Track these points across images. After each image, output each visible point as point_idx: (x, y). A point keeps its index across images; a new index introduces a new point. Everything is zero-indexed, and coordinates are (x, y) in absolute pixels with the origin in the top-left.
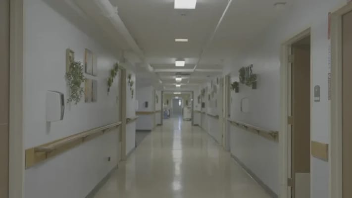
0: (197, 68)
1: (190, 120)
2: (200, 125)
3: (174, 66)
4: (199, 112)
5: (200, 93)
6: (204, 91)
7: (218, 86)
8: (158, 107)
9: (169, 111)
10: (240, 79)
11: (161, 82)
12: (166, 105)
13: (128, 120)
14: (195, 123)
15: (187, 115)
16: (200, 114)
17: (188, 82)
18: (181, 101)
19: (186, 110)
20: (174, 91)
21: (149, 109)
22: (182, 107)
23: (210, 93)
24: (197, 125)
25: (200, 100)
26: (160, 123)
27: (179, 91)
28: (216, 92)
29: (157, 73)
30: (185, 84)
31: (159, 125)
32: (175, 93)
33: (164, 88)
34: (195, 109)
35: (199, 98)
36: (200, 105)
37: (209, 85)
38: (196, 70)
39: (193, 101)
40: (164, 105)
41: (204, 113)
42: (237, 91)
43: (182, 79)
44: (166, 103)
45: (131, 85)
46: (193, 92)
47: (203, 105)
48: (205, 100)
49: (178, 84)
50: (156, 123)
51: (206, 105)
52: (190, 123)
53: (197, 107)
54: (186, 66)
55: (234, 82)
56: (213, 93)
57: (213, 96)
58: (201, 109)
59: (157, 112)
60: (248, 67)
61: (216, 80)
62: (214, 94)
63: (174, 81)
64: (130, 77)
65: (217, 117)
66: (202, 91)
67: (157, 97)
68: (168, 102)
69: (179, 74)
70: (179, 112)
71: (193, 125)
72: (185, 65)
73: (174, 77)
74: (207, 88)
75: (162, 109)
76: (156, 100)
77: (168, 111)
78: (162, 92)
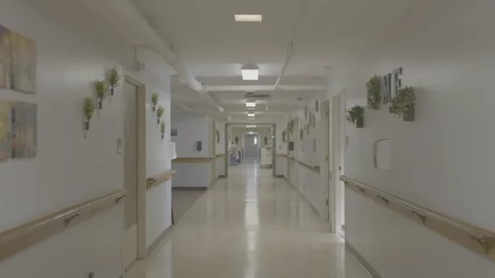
0: (280, 83)
1: (271, 167)
2: (286, 176)
3: (239, 80)
4: (285, 156)
5: (286, 126)
6: (292, 124)
7: (318, 116)
8: (220, 149)
9: (239, 152)
10: (369, 100)
11: (222, 109)
12: (234, 145)
13: (151, 182)
14: (277, 174)
15: (266, 159)
16: (285, 160)
17: (267, 109)
18: (258, 138)
19: (264, 151)
20: (246, 124)
21: (204, 153)
22: (259, 145)
23: (303, 128)
24: (281, 177)
25: (286, 137)
26: (223, 174)
27: (254, 124)
28: (314, 126)
29: (210, 93)
30: (262, 113)
31: (221, 177)
32: (248, 126)
33: (230, 118)
34: (278, 151)
35: (284, 134)
36: (286, 146)
37: (301, 114)
38: (279, 86)
39: (274, 140)
40: (230, 145)
41: (292, 159)
42: (360, 124)
43: (257, 105)
44: (234, 141)
45: (159, 115)
46: (274, 126)
47: (291, 146)
48: (295, 137)
49: (251, 112)
50: (217, 175)
51: (295, 146)
52: (270, 172)
53: (280, 147)
54: (262, 80)
55: (354, 106)
56: (308, 127)
57: (308, 133)
58: (288, 152)
59: (217, 156)
60: (390, 75)
61: (313, 105)
62: (311, 128)
63: (244, 108)
64: (154, 100)
65: (317, 169)
66: (288, 123)
67: (218, 133)
68: (237, 139)
69: (251, 96)
70: (254, 154)
71: (274, 175)
72: (260, 77)
73: (243, 101)
74: (298, 118)
75: (226, 151)
76: (216, 137)
77: (237, 153)
78: (227, 125)
